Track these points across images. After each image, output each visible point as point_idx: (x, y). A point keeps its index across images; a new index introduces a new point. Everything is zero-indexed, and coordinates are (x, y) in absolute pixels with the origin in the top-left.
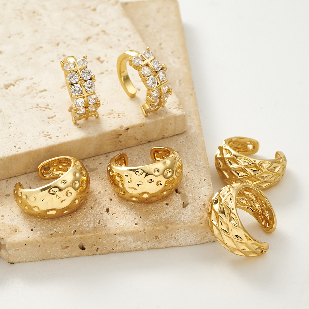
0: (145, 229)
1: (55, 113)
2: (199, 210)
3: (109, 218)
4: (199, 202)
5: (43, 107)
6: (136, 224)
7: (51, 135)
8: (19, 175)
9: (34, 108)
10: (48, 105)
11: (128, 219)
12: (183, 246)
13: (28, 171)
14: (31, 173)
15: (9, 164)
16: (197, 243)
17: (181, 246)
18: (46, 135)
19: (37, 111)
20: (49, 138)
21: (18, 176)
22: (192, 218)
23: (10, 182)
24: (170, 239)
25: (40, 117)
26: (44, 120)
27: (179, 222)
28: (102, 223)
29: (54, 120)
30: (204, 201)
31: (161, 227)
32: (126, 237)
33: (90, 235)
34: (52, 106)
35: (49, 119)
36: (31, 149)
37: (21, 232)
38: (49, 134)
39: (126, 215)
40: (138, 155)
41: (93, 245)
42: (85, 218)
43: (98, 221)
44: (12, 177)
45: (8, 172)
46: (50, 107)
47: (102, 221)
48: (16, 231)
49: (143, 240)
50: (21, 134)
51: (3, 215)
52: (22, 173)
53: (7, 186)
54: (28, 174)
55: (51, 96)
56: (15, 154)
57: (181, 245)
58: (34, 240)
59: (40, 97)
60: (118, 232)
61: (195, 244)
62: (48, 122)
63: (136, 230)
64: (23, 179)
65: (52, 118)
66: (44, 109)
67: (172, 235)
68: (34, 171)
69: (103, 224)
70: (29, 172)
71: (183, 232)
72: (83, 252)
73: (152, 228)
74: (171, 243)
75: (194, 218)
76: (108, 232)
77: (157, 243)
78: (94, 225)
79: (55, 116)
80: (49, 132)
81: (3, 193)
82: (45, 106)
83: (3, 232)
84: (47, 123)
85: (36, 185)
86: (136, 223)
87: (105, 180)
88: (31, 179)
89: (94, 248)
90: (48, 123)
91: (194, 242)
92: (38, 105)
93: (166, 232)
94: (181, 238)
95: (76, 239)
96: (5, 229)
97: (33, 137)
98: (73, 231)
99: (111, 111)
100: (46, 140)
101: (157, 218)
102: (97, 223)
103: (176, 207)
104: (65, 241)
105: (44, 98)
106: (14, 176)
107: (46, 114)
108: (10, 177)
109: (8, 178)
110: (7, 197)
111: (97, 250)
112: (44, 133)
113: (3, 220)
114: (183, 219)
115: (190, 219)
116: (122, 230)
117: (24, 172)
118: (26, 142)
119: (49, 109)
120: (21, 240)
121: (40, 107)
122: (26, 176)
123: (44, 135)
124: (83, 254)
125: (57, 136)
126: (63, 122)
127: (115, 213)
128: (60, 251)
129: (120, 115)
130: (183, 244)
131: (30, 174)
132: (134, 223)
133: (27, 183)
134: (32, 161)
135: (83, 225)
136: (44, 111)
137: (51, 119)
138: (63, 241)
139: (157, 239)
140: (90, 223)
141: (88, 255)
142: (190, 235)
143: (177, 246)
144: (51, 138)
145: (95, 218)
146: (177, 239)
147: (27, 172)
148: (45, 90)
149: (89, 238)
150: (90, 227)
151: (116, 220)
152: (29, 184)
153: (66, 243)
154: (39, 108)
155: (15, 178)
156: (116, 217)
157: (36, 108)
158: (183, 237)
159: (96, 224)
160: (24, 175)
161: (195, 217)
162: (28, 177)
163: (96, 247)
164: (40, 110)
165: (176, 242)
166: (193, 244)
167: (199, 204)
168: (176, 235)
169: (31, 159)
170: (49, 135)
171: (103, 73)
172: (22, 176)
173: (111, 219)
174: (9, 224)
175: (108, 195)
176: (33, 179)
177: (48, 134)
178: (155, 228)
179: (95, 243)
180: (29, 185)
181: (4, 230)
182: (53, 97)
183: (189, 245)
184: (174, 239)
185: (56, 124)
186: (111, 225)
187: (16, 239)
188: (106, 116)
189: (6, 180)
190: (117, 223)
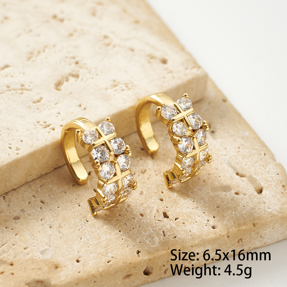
0: (228, 232)
1: (38, 94)
2: (282, 194)
3: (174, 225)
4: (275, 184)
5: (17, 89)
6: (213, 228)
7: (50, 125)
8: (18, 187)
9: (5, 91)
10: (23, 85)
11: (200, 222)
12: (267, 245)
13: (29, 179)
14: (33, 182)
15: (7, 174)
16: (285, 238)
17: (265, 246)
18: (45, 126)
19: (12, 95)
20: (50, 129)
21: (16, 188)
22: (279, 206)
23: (10, 199)
24: (255, 239)
25: (22, 103)
26: (30, 106)
27: (267, 215)
28: (168, 234)
29: (44, 104)
30: (280, 182)
31: (248, 226)
32: (205, 247)
33: (162, 253)
34: (29, 86)
35: (35, 104)
36: (36, 149)
37: (65, 266)
38: (48, 123)
39: (193, 218)
40: (162, 135)
41: (162, 266)
42: (142, 232)
43: (162, 233)
44: (9, 192)
45: (5, 185)
46: (26, 86)
47: (167, 232)
48: (57, 267)
49: (224, 247)
50: (8, 129)
51: (25, 247)
52: (21, 183)
53: (8, 206)
54: (29, 184)
55: (20, 73)
56: (17, 159)
57: (266, 244)
58: (88, 275)
59: (6, 76)
60: (196, 242)
61: (282, 239)
62: (37, 107)
63: (218, 235)
64: (25, 191)
65: (39, 101)
66: (21, 91)
67: (258, 234)
68: (36, 178)
69: (171, 235)
70: (30, 181)
71: (272, 227)
72: (148, 279)
73: (237, 229)
74: (255, 244)
75: (282, 207)
76: (184, 245)
77: (238, 247)
78: (160, 239)
79: (41, 98)
80: (46, 121)
81: (8, 216)
82: (20, 87)
83: (39, 272)
84: (36, 109)
85: (49, 197)
86: (212, 225)
87: (139, 175)
88: (37, 189)
89: (163, 270)
90: (38, 109)
91: (280, 238)
92: (8, 87)
93: (252, 231)
94: (267, 236)
95: (142, 263)
96: (39, 267)
97: (28, 131)
98: (136, 253)
99: (112, 82)
100: (49, 133)
101: (236, 214)
102: (161, 235)
103: (251, 195)
104: (129, 268)
105: (12, 77)
106: (12, 189)
107: (28, 98)
108: (7, 191)
109: (4, 194)
110: (16, 220)
111: (165, 272)
112: (39, 123)
113: (28, 254)
114: (269, 210)
115: (278, 209)
116: (200, 239)
117: (24, 181)
118: (22, 140)
119: (27, 90)
120: (70, 278)
121: (14, 90)
122: (27, 186)
123: (42, 126)
124: (147, 281)
125: (60, 125)
126: (57, 105)
127: (177, 217)
128: (119, 283)
129: (128, 85)
130: (268, 243)
131: (31, 183)
132: (211, 227)
133: (33, 196)
134: (35, 165)
135: (144, 241)
136: (22, 93)
137: (39, 103)
138: (126, 269)
139: (240, 242)
140: (153, 237)
141: (154, 281)
142: (279, 229)
143: (260, 246)
144: (54, 129)
145: (155, 229)
146: (262, 238)
147: (28, 181)
148: (7, 66)
149: (159, 258)
150: (157, 243)
151: (185, 227)
152: (38, 197)
153: (129, 271)
154: (12, 91)
155: (14, 192)
156: (181, 222)
157: (8, 92)
158: (270, 234)
159: (162, 237)
160: (24, 186)
161: (282, 205)
162: (31, 188)
163: (165, 269)
164: (16, 93)
165: (260, 242)
166: (279, 240)
167: (277, 186)
168: (264, 232)
169: (35, 162)
170: (49, 126)
171: (71, 35)
172: (22, 188)
173: (178, 226)
174: (41, 258)
175: (155, 195)
176: (39, 189)
177: (46, 124)
178: (241, 228)
179: (165, 264)
180: (39, 199)
181: (40, 269)
182: (24, 74)
183: (274, 242)
184: (259, 238)
185: (49, 109)
186: (181, 234)
187: (62, 279)
188: (111, 88)
189: (2, 197)
190: (188, 231)
